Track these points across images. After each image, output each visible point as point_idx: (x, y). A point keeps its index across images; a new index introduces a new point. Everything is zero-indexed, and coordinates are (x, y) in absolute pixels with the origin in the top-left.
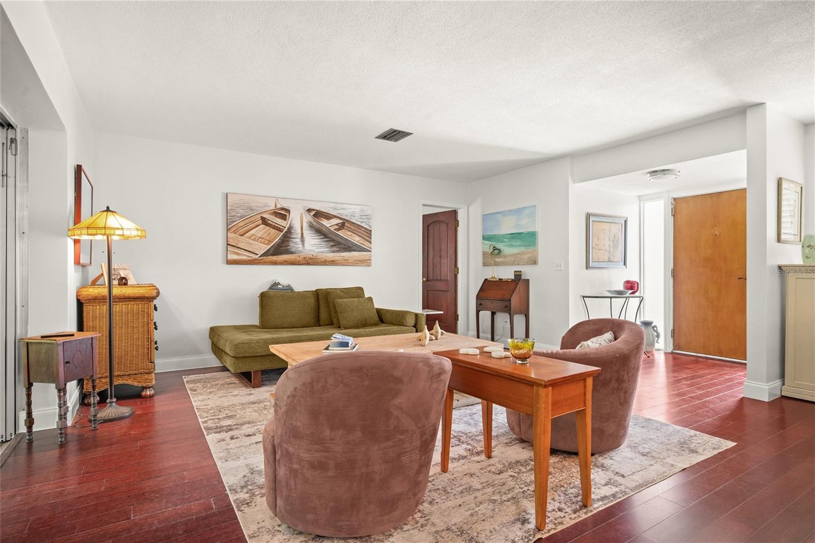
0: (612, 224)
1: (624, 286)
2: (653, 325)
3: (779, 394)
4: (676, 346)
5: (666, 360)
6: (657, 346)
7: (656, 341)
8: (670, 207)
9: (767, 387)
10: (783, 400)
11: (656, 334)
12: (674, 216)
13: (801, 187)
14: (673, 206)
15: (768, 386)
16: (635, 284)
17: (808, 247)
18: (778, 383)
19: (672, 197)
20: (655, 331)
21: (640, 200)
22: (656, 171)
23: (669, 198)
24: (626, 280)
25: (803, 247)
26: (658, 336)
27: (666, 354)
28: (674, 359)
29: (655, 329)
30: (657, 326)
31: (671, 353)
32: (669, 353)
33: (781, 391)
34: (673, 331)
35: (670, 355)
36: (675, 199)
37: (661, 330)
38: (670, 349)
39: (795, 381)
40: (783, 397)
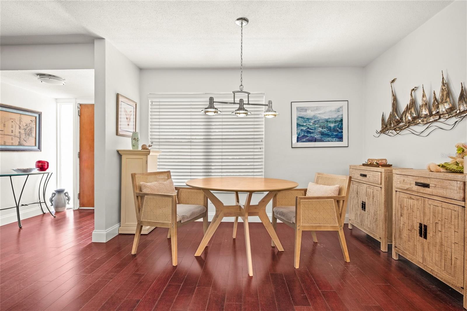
0: (22, 115)
1: (36, 165)
2: (65, 192)
3: (118, 233)
4: (82, 205)
5: (75, 214)
6: (67, 206)
7: (67, 203)
8: (77, 110)
9: (105, 233)
10: (120, 236)
11: (67, 198)
12: (80, 116)
13: (136, 104)
14: (79, 110)
15: (106, 231)
16: (45, 163)
17: (134, 139)
18: (117, 226)
19: (78, 103)
20: (66, 196)
21: (57, 102)
22: (44, 75)
23: (76, 103)
24: (38, 160)
25: (132, 139)
26: (69, 199)
27: (74, 211)
28: (80, 213)
29: (67, 194)
30: (68, 192)
31: (78, 210)
32: (76, 210)
33: (119, 231)
34: (79, 194)
35: (77, 212)
36: (80, 105)
37: (71, 195)
38: (77, 207)
39: (125, 222)
40: (120, 234)
